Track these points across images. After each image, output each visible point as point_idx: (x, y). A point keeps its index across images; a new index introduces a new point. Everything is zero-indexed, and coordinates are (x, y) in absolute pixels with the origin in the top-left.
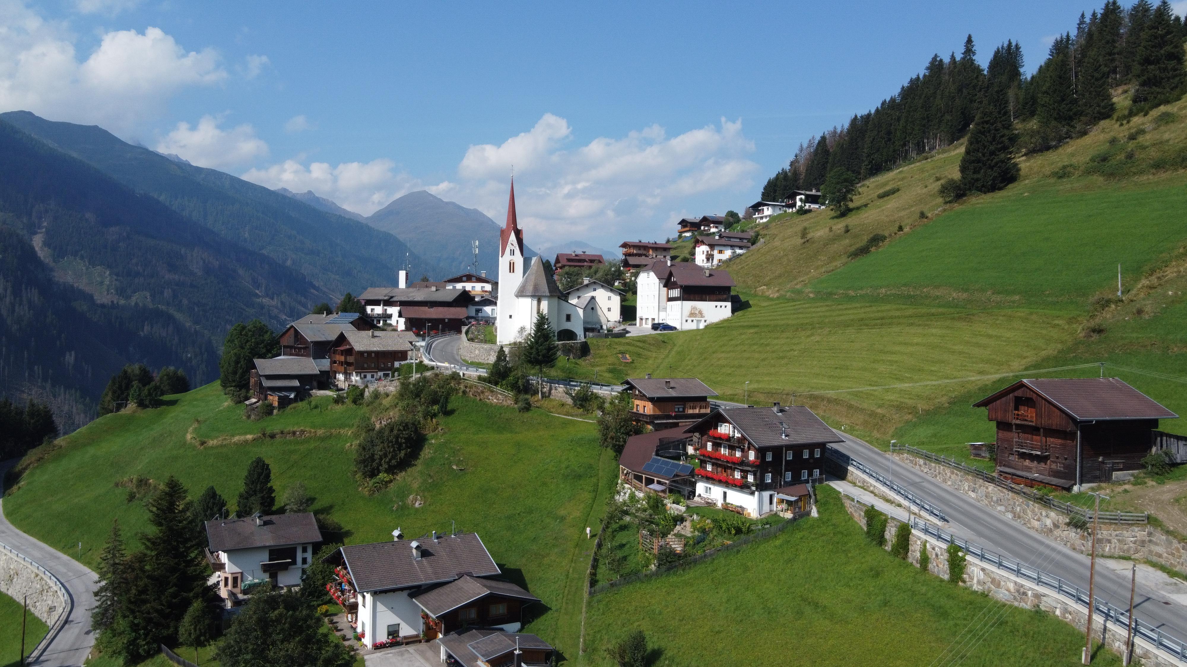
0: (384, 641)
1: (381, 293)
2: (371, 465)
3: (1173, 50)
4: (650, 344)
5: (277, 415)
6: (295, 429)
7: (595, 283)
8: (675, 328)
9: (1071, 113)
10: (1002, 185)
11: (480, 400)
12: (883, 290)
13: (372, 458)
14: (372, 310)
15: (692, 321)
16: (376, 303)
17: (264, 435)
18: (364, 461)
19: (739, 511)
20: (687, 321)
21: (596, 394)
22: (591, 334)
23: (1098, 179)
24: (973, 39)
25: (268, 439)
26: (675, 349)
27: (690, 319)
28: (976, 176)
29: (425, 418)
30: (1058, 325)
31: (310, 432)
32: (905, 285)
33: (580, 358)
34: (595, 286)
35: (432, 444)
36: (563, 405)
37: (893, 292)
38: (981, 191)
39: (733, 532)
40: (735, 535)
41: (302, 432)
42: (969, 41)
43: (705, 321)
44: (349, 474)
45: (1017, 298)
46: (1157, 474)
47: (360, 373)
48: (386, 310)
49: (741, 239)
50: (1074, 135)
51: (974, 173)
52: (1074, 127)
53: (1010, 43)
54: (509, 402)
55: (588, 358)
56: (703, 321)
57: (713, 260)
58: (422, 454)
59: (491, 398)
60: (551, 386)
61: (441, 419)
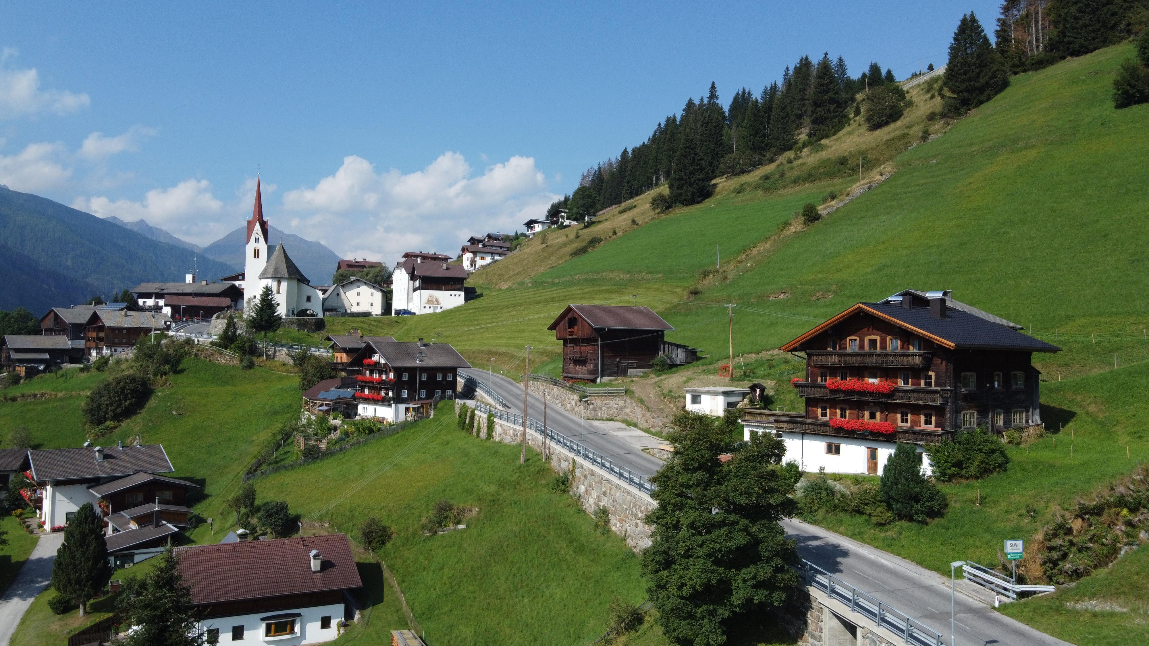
0: (62, 526)
1: (152, 287)
2: (99, 414)
3: (834, 96)
4: (384, 323)
5: (23, 383)
6: (36, 392)
7: (358, 280)
8: (414, 314)
9: (763, 145)
10: (700, 199)
11: (210, 361)
12: (577, 277)
13: (99, 407)
14: (144, 302)
15: (430, 307)
16: (148, 296)
17: (5, 398)
18: (92, 410)
19: (381, 421)
20: (425, 307)
21: (314, 355)
22: (328, 313)
23: (760, 192)
24: (716, 86)
25: (9, 402)
26: (406, 327)
27: (427, 306)
28: (679, 191)
29: (155, 375)
30: (676, 292)
31: (51, 395)
32: (592, 272)
33: (314, 332)
34: (359, 284)
35: (158, 396)
36: (284, 365)
37: (584, 277)
38: (682, 204)
39: (367, 432)
40: (369, 434)
41: (43, 395)
42: (713, 87)
43: (441, 308)
44: (80, 425)
45: (661, 275)
46: (659, 370)
47: (111, 347)
48: (158, 302)
49: (501, 247)
50: (764, 162)
51: (678, 189)
52: (764, 156)
53: (744, 91)
54: (236, 362)
55: (322, 332)
56: (439, 308)
57: (475, 265)
58: (148, 404)
59: (219, 359)
60: (275, 349)
61: (171, 377)
